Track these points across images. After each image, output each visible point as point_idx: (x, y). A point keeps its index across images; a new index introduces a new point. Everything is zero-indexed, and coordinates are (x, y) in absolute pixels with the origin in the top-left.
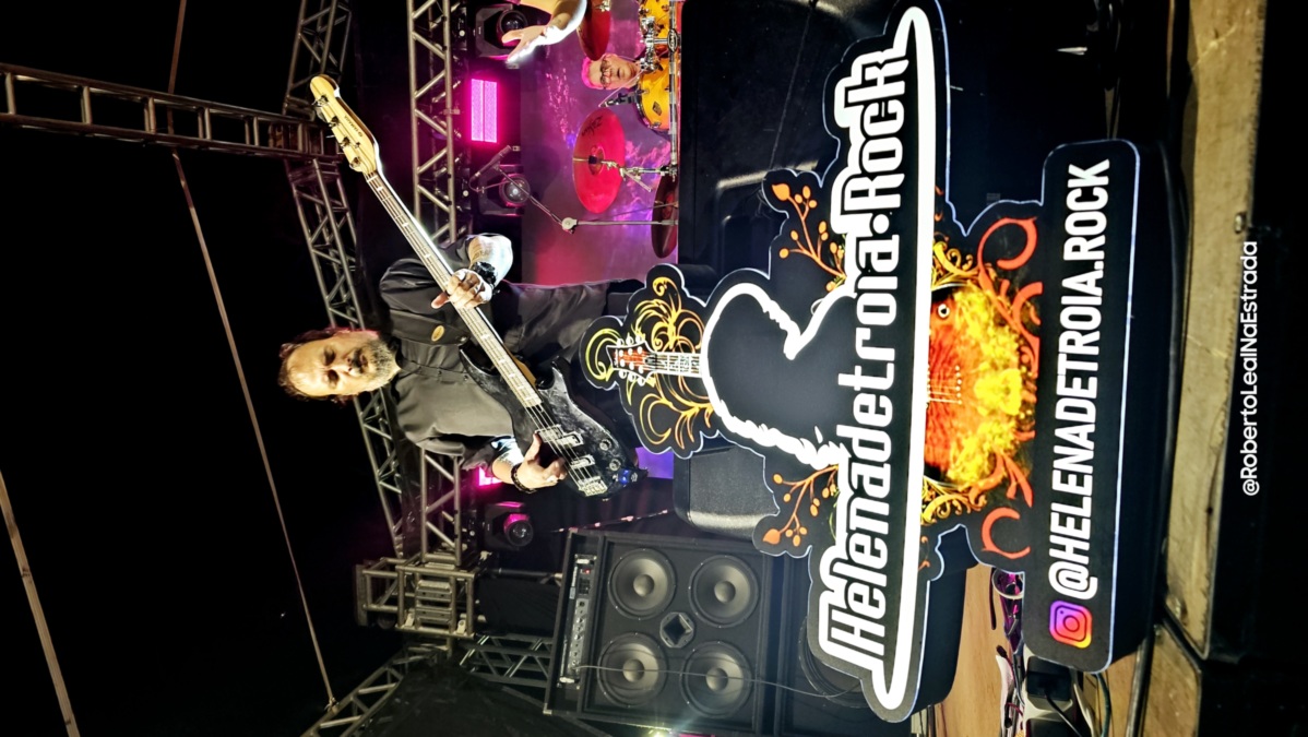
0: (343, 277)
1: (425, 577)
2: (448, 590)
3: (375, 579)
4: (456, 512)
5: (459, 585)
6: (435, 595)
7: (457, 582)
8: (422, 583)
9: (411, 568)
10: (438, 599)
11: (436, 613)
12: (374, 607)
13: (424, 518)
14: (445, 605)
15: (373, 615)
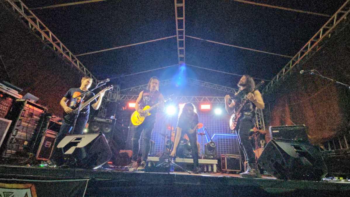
1: (116, 95)
7: (115, 100)
8: (116, 94)
9: (118, 93)
13: (125, 95)
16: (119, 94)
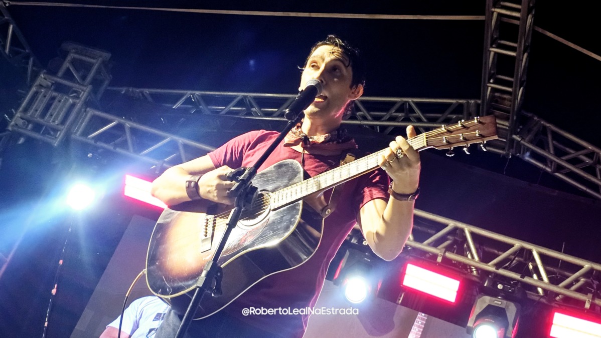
0: (370, 118)
1: (73, 105)
2: (54, 121)
3: (91, 65)
4: (115, 148)
5: (56, 130)
6: (54, 109)
7: (58, 131)
8: (69, 102)
9: (83, 96)
10: (50, 111)
11: (40, 105)
12: (69, 58)
13: (122, 121)
14: (43, 115)
15: (65, 54)
16: (88, 104)
